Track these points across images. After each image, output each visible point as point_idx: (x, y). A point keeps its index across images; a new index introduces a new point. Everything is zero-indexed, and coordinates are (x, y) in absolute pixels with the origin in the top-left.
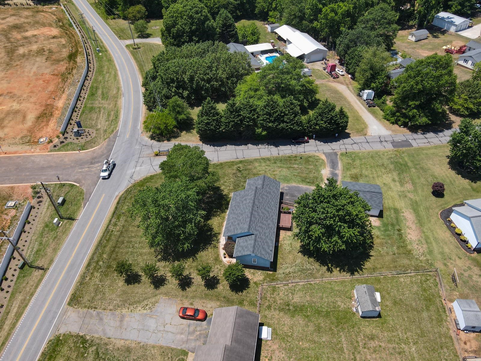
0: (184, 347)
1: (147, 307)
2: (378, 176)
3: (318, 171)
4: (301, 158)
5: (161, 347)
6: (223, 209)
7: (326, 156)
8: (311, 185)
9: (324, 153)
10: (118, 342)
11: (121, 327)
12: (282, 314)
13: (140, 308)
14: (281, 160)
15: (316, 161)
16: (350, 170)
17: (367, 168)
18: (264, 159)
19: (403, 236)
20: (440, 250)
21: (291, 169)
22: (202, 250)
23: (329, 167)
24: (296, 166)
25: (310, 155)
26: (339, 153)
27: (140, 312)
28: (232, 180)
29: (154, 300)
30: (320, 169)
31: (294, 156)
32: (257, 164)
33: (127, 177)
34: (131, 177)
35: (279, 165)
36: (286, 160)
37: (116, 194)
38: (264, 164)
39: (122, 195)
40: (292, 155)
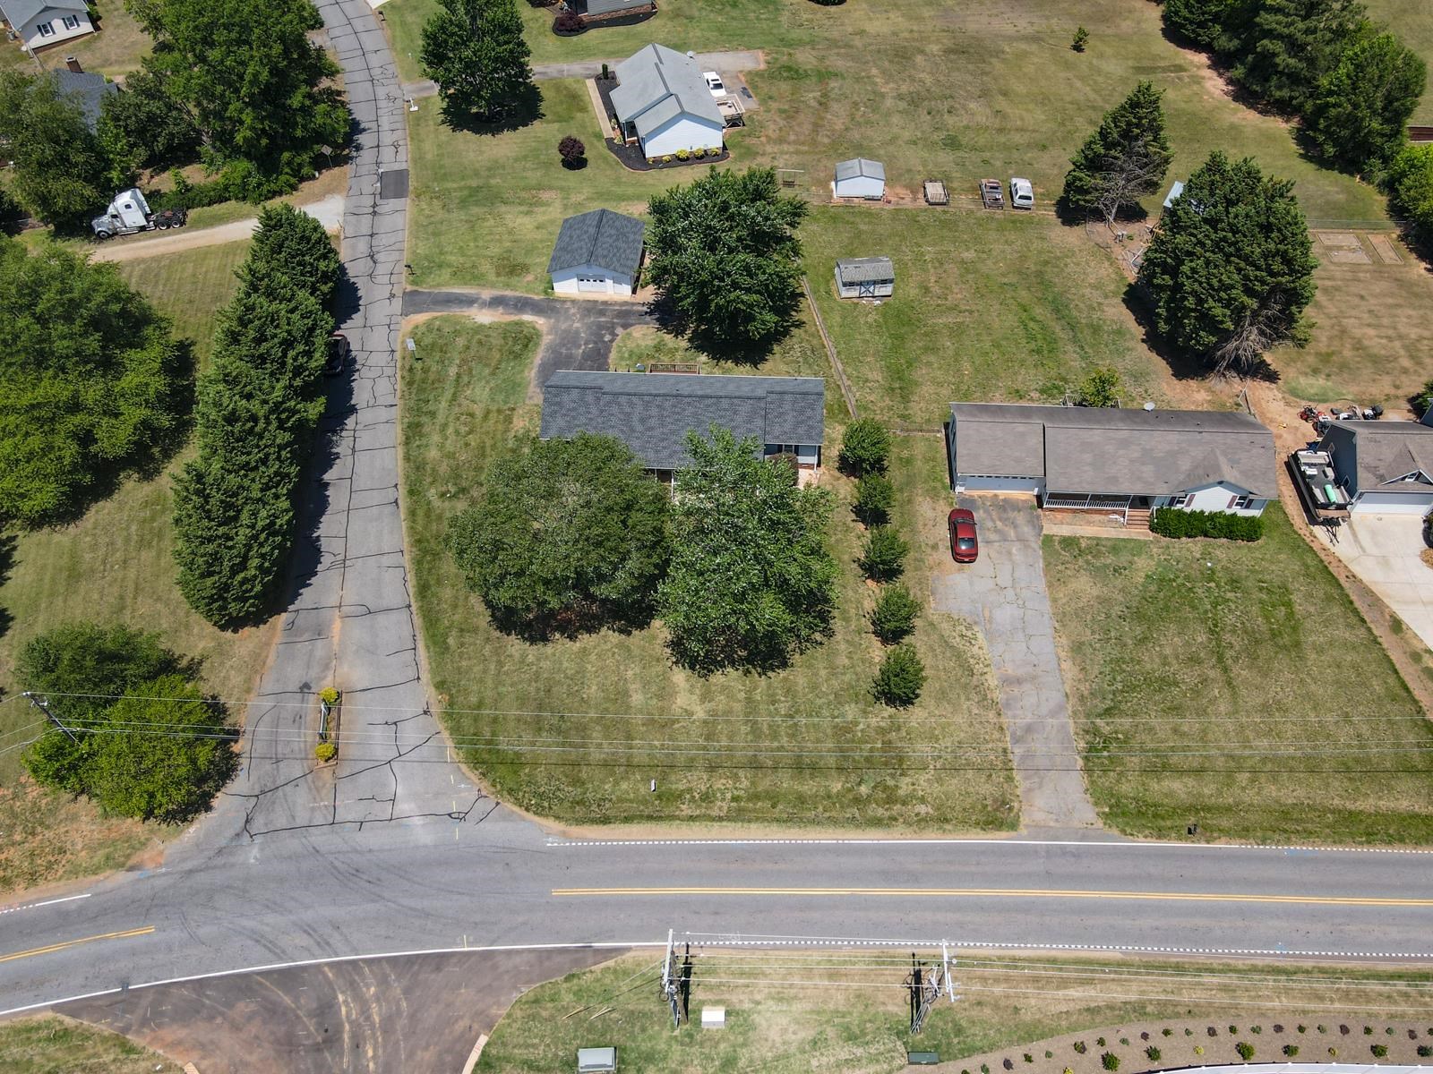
0: (1036, 544)
1: (969, 634)
2: (511, 234)
3: (480, 329)
4: (418, 359)
5: (1050, 585)
7: (419, 311)
8: (536, 344)
9: (406, 314)
10: (1070, 675)
11: (1033, 678)
13: (975, 650)
14: (419, 400)
15: (435, 332)
16: (482, 275)
17: (477, 246)
18: (408, 439)
21: (466, 379)
23: (465, 309)
24: (453, 370)
25: (409, 341)
26: (409, 288)
27: (985, 647)
29: (945, 625)
30: (470, 326)
31: (406, 374)
32: (433, 453)
33: (457, 832)
34: (461, 817)
35: (444, 404)
36: (421, 390)
37: (551, 843)
38: (436, 438)
39: (557, 818)
40: (403, 378)
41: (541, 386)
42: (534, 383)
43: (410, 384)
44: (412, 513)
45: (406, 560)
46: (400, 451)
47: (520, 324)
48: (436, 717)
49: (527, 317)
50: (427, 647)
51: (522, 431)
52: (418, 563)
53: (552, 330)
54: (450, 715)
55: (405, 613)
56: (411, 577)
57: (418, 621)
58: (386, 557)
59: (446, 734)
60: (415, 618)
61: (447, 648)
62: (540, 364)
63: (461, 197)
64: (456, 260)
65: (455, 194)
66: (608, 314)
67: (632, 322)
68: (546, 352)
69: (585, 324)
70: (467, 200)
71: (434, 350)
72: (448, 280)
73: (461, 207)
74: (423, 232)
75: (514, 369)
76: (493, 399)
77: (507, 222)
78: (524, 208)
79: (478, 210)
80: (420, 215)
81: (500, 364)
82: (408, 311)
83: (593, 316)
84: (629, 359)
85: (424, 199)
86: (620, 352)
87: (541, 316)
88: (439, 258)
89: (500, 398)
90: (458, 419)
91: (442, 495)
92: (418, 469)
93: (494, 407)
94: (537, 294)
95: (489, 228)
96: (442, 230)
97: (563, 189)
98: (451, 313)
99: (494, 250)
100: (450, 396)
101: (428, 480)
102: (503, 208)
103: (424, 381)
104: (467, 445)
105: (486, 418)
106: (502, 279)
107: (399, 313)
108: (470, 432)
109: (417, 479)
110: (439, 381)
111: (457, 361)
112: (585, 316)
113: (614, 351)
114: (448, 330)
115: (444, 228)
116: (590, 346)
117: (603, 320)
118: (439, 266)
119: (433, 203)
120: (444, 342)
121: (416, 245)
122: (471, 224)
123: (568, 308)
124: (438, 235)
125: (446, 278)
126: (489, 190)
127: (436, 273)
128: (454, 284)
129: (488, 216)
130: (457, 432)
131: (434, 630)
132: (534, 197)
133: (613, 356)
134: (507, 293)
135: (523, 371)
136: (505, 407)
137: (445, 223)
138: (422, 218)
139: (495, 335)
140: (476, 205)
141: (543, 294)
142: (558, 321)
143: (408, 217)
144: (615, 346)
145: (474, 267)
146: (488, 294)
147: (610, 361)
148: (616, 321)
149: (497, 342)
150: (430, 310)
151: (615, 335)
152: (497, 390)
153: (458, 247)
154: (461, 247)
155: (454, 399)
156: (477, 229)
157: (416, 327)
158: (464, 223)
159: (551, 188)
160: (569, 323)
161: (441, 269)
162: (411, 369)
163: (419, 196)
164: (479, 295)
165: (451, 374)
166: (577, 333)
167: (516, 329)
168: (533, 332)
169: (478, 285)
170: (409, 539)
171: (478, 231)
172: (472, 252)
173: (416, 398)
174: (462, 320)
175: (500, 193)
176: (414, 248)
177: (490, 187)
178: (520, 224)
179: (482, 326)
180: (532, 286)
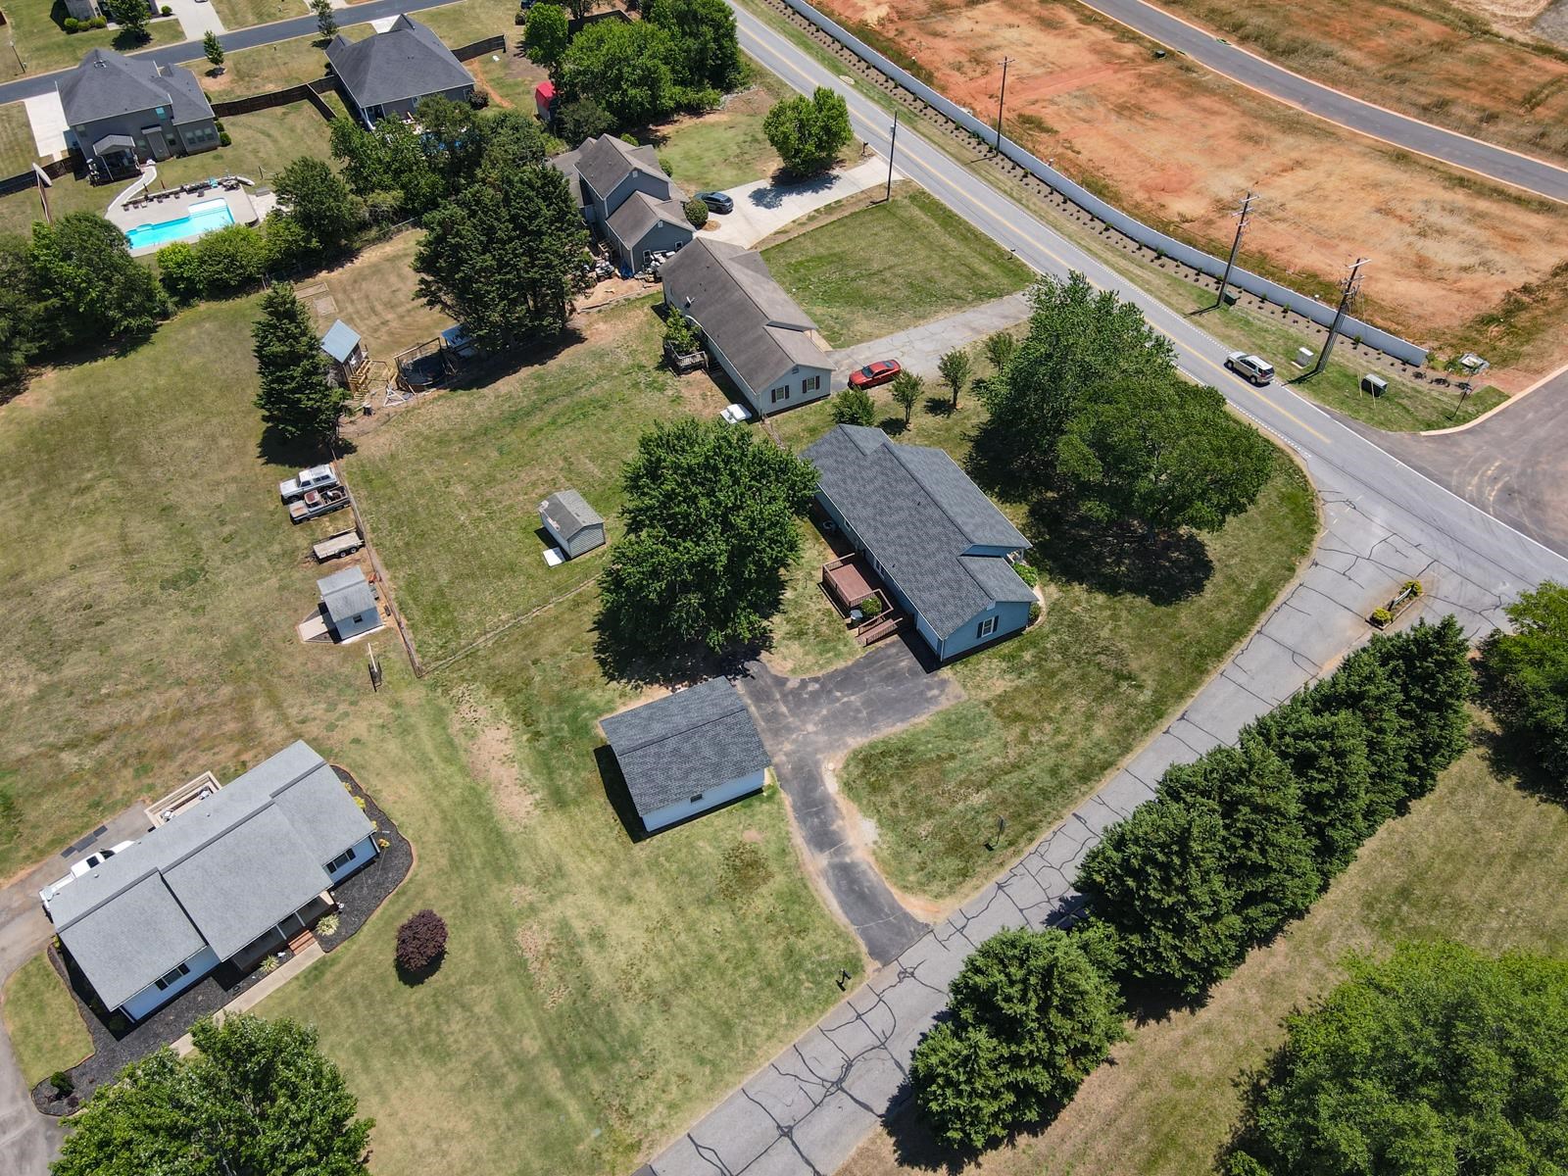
2: (665, 923)
3: (889, 823)
4: (990, 849)
7: (907, 917)
8: (873, 746)
9: (927, 929)
14: (1047, 799)
15: (930, 867)
16: (780, 896)
17: (723, 948)
18: (1105, 767)
19: (520, 725)
20: (410, 738)
21: (980, 777)
23: (864, 867)
24: (978, 799)
25: (970, 883)
26: (871, 965)
28: (1105, 633)
30: (891, 837)
31: (1022, 843)
32: (1100, 731)
33: (1358, 498)
34: (1349, 503)
35: (1032, 770)
36: (1030, 807)
37: (1308, 456)
38: (1081, 742)
39: (1291, 461)
40: (1031, 840)
41: (935, 697)
42: (934, 709)
43: (1032, 827)
44: (1180, 697)
45: (1226, 665)
46: (1127, 761)
47: (848, 787)
48: (1312, 557)
49: (832, 785)
50: (1274, 597)
51: (1007, 677)
52: (1219, 656)
53: (831, 747)
54: (1304, 553)
55: (1266, 630)
56: (1236, 650)
57: (1263, 618)
58: (1239, 681)
59: (1314, 543)
60: (1263, 622)
61: (1261, 583)
62: (902, 721)
63: (603, 1070)
64: (771, 953)
65: (597, 1088)
66: (770, 709)
67: (769, 681)
68: (877, 729)
69: (804, 722)
70: (607, 1054)
71: (962, 843)
72: (819, 932)
73: (631, 1051)
74: (733, 1054)
75: (928, 742)
76: (987, 731)
77: (639, 949)
78: (589, 952)
79: (628, 1014)
80: (687, 1096)
81: (931, 759)
82: (917, 929)
83: (784, 722)
84: (834, 648)
85: (638, 1130)
86: (829, 662)
87: (820, 774)
88: (782, 977)
89: (981, 725)
90: (1040, 743)
91: (1140, 687)
92: (1129, 730)
93: (997, 722)
94: (780, 805)
95: (665, 963)
96: (712, 1028)
97: (507, 928)
98: (883, 877)
99: (717, 920)
100: (1015, 774)
101: (1133, 712)
102: (603, 980)
103: (1015, 816)
104: (1065, 710)
105: (1018, 717)
106: (774, 867)
107: (930, 937)
108: (1050, 720)
109: (1142, 719)
110: (1004, 801)
111: (960, 806)
112: (789, 730)
113: (831, 669)
114: (916, 857)
115: (704, 1030)
116: (838, 694)
117: (784, 709)
118: (798, 965)
119: (642, 1106)
120: (939, 845)
121: (769, 1038)
122: (669, 998)
123: (787, 754)
124: (726, 1027)
125: (818, 936)
126: (561, 1037)
127: (815, 958)
128: (823, 917)
129: (636, 987)
130: (1058, 731)
131: (1259, 602)
132: (549, 956)
133: (840, 665)
134: (798, 838)
135: (924, 731)
136: (989, 711)
137: (689, 1040)
138: (696, 1087)
139: (887, 798)
140: (614, 1028)
141: (777, 797)
142: (817, 751)
143: (703, 1112)
144: (824, 672)
145: (770, 919)
146: (816, 863)
147: (850, 663)
148: (778, 696)
149: (898, 790)
150: (895, 907)
151: (804, 684)
152: (971, 735)
153: (741, 972)
154: (736, 968)
155: (1015, 767)
156: (679, 979)
157: (938, 896)
158: (674, 1010)
159: (511, 946)
160: (812, 737)
161: (803, 958)
162: (1011, 844)
163: (635, 1147)
164: (824, 873)
165: (984, 797)
166: (824, 720)
167: (861, 783)
168: (853, 764)
169: (805, 886)
170: (1207, 679)
171: (683, 973)
172: (739, 946)
173: (1047, 804)
174: (886, 853)
175: (560, 1016)
176: (780, 1033)
177: (550, 1042)
178: (634, 927)
179: (881, 824)
180: (767, 821)
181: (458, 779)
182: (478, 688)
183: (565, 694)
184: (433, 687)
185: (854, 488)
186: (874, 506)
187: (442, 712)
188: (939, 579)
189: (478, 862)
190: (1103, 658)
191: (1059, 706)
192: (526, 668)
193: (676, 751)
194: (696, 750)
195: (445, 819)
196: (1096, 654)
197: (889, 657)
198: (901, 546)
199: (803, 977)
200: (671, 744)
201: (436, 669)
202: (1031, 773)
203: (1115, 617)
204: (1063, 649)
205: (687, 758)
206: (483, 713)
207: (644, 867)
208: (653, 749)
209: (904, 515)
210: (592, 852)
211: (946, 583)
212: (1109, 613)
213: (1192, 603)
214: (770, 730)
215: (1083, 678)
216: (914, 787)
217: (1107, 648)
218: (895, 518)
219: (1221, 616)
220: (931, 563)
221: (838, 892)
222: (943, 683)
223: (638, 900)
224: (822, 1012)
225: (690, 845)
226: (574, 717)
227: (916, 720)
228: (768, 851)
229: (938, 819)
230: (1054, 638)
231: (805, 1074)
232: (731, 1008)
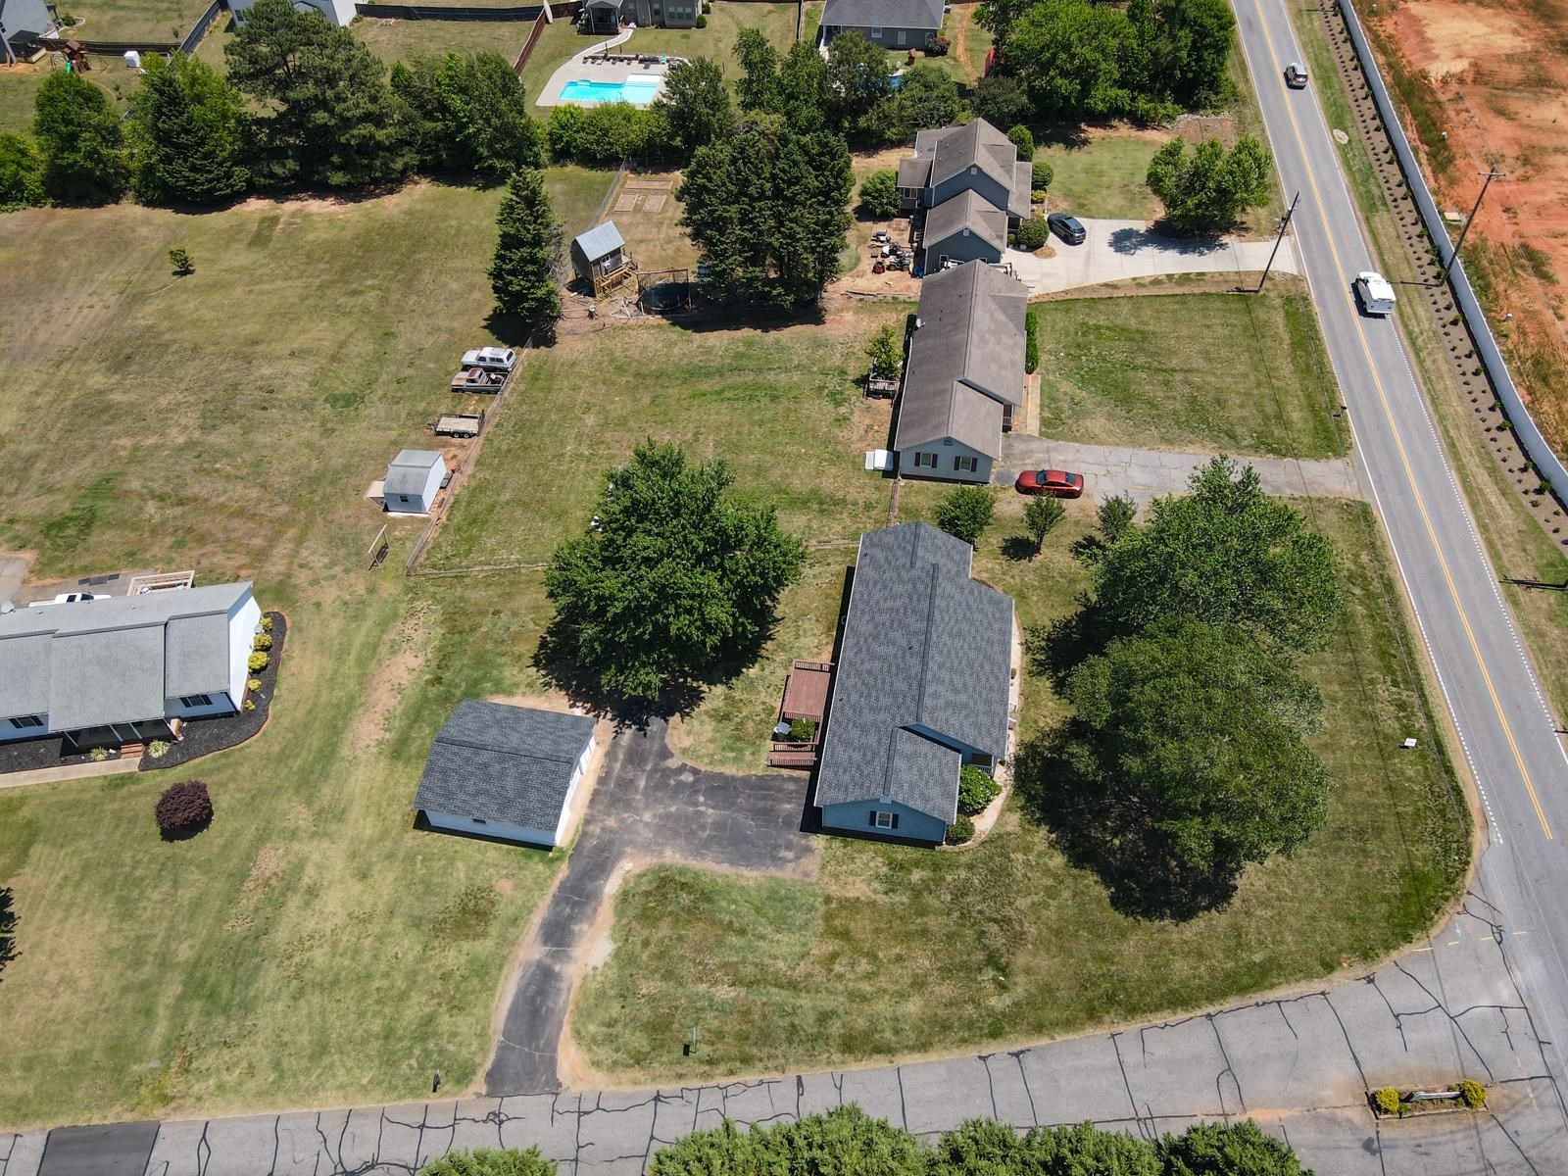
0: (1052, 443)
3: (625, 958)
4: (686, 1050)
6: (1033, 761)
7: (551, 1064)
8: (682, 871)
9: (554, 1087)
12: (840, 495)
14: (790, 1041)
15: (618, 1029)
16: (473, 960)
17: (386, 975)
18: (879, 1050)
19: (434, 664)
20: (353, 626)
21: (749, 971)
22: (1070, 621)
23: (564, 985)
24: (724, 992)
25: (636, 1073)
26: (479, 1084)
28: (1023, 903)
30: (613, 974)
31: (722, 1068)
32: (913, 1007)
33: (1517, 934)
34: (1498, 931)
35: (805, 1001)
36: (766, 1038)
37: (1498, 838)
38: (882, 1006)
39: (1468, 833)
40: (731, 1073)
41: (785, 860)
42: (773, 872)
43: (746, 1060)
44: (1039, 1028)
45: (1130, 1028)
46: (909, 1059)
47: (624, 897)
48: (1374, 968)
49: (612, 886)
50: (1272, 986)
51: (876, 885)
52: (1132, 1010)
53: (646, 848)
54: (1367, 955)
55: (1220, 1020)
56: (1159, 1019)
57: (1233, 1002)
58: (1126, 1058)
59: (1395, 955)
60: (1226, 1007)
61: (1271, 960)
62: (732, 863)
63: (208, 1013)
64: (415, 1008)
65: (191, 1026)
66: (630, 776)
67: (656, 747)
68: (702, 856)
69: (647, 807)
70: (224, 1002)
71: (668, 1027)
72: (470, 1020)
73: (242, 1013)
74: (302, 1078)
75: (735, 902)
76: (801, 928)
77: (328, 927)
78: (295, 901)
79: (270, 978)
80: (237, 1089)
81: (721, 922)
82: (547, 1083)
83: (631, 796)
84: (741, 750)
85: (182, 1087)
86: (722, 762)
87: (612, 867)
88: (400, 1039)
89: (800, 918)
90: (840, 977)
91: (1003, 987)
92: (945, 1027)
93: (819, 925)
94: (554, 873)
95: (334, 956)
96: (310, 1042)
97: (262, 838)
98: (571, 1007)
99: (407, 946)
100: (784, 993)
101: (970, 1009)
102: (281, 935)
103: (742, 1037)
104: (899, 958)
105: (844, 934)
106: (494, 930)
107: (550, 1099)
108: (872, 957)
109: (970, 1025)
110: (747, 1013)
111: (702, 988)
112: (628, 806)
113: (718, 769)
114: (615, 1010)
115: (304, 1039)
116: (701, 799)
117: (642, 783)
118: (424, 1038)
119: (203, 1068)
120: (646, 1013)
121: (341, 1087)
122: (308, 989)
123: (603, 829)
124: (321, 1049)
125: (464, 1024)
126: (209, 963)
127: (443, 1042)
128: (486, 1007)
129: (297, 959)
130: (869, 976)
131: (1245, 980)
132: (267, 884)
133: (730, 770)
134: (537, 919)
135: (742, 888)
136: (822, 909)
137: (286, 1038)
138: (251, 1085)
139: (646, 933)
140: (248, 984)
141: (557, 864)
142: (632, 843)
143: (237, 1112)
144: (709, 769)
145: (445, 977)
146: (530, 949)
147: (741, 774)
148: (649, 767)
149: (664, 929)
150: (552, 1046)
151: (683, 768)
152: (781, 923)
153: (378, 1008)
154: (378, 1002)
155: (793, 985)
156: (330, 978)
157: (596, 1064)
158: (302, 1002)
159: (250, 857)
160: (640, 827)
161: (435, 1034)
162: (711, 1062)
163: (165, 1099)
164: (528, 965)
165: (732, 994)
166: (668, 816)
167: (637, 902)
168: (650, 877)
169: (501, 967)
170: (1090, 1031)
171: (337, 974)
172: (399, 983)
173: (784, 1047)
174: (594, 986)
175: (225, 943)
176: (351, 1090)
177: (198, 961)
178: (344, 905)
179: (616, 955)
180: (529, 882)
181: (352, 684)
182: (435, 612)
183: (489, 657)
184: (409, 590)
185: (877, 595)
186: (876, 627)
187: (395, 615)
188: (863, 740)
189: (296, 765)
190: (995, 928)
191: (897, 950)
192: (482, 613)
193: (486, 765)
194: (503, 773)
195: (310, 711)
196: (990, 920)
197: (781, 790)
198: (863, 683)
199: (417, 1052)
200: (485, 756)
201: (425, 575)
202: (802, 1002)
203: (1052, 893)
204: (960, 892)
205: (488, 778)
206: (419, 636)
207: (401, 854)
208: (467, 753)
209: (891, 650)
210: (379, 814)
211: (862, 748)
212: (1050, 882)
213: (1162, 930)
214: (612, 795)
215: (951, 937)
216: (680, 938)
217: (1007, 920)
218: (880, 650)
219: (1181, 968)
220: (868, 717)
221: (521, 992)
222: (808, 850)
223: (371, 881)
224: (400, 1097)
225: (451, 861)
226: (477, 682)
227: (745, 872)
228: (504, 910)
229: (669, 987)
230: (963, 874)
231: (333, 1145)
232: (340, 1036)
